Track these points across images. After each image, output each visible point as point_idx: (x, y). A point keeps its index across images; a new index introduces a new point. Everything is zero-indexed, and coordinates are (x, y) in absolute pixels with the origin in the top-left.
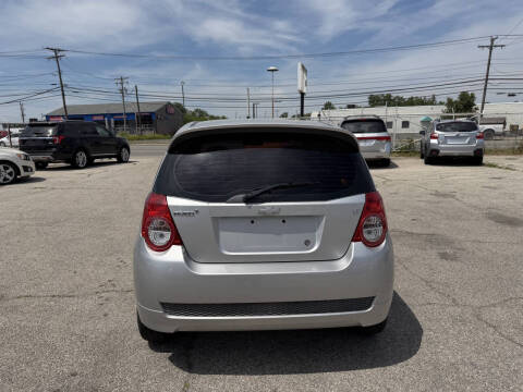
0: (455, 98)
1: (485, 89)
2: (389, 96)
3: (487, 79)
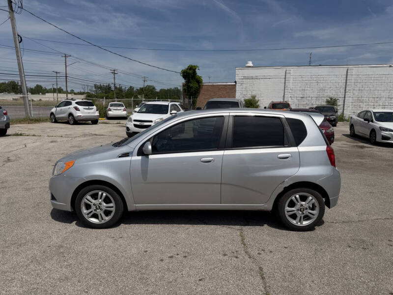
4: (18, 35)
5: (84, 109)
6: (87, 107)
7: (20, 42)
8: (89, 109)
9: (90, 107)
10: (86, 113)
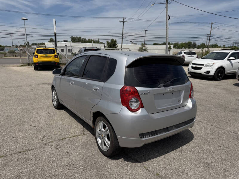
0: (110, 41)
1: (122, 39)
2: (80, 38)
3: (123, 35)
4: (168, 16)
5: (188, 56)
6: (190, 55)
7: (169, 20)
8: (191, 56)
9: (192, 55)
10: (189, 59)
